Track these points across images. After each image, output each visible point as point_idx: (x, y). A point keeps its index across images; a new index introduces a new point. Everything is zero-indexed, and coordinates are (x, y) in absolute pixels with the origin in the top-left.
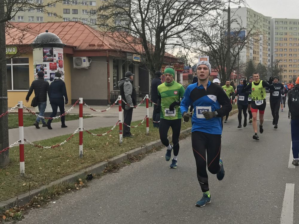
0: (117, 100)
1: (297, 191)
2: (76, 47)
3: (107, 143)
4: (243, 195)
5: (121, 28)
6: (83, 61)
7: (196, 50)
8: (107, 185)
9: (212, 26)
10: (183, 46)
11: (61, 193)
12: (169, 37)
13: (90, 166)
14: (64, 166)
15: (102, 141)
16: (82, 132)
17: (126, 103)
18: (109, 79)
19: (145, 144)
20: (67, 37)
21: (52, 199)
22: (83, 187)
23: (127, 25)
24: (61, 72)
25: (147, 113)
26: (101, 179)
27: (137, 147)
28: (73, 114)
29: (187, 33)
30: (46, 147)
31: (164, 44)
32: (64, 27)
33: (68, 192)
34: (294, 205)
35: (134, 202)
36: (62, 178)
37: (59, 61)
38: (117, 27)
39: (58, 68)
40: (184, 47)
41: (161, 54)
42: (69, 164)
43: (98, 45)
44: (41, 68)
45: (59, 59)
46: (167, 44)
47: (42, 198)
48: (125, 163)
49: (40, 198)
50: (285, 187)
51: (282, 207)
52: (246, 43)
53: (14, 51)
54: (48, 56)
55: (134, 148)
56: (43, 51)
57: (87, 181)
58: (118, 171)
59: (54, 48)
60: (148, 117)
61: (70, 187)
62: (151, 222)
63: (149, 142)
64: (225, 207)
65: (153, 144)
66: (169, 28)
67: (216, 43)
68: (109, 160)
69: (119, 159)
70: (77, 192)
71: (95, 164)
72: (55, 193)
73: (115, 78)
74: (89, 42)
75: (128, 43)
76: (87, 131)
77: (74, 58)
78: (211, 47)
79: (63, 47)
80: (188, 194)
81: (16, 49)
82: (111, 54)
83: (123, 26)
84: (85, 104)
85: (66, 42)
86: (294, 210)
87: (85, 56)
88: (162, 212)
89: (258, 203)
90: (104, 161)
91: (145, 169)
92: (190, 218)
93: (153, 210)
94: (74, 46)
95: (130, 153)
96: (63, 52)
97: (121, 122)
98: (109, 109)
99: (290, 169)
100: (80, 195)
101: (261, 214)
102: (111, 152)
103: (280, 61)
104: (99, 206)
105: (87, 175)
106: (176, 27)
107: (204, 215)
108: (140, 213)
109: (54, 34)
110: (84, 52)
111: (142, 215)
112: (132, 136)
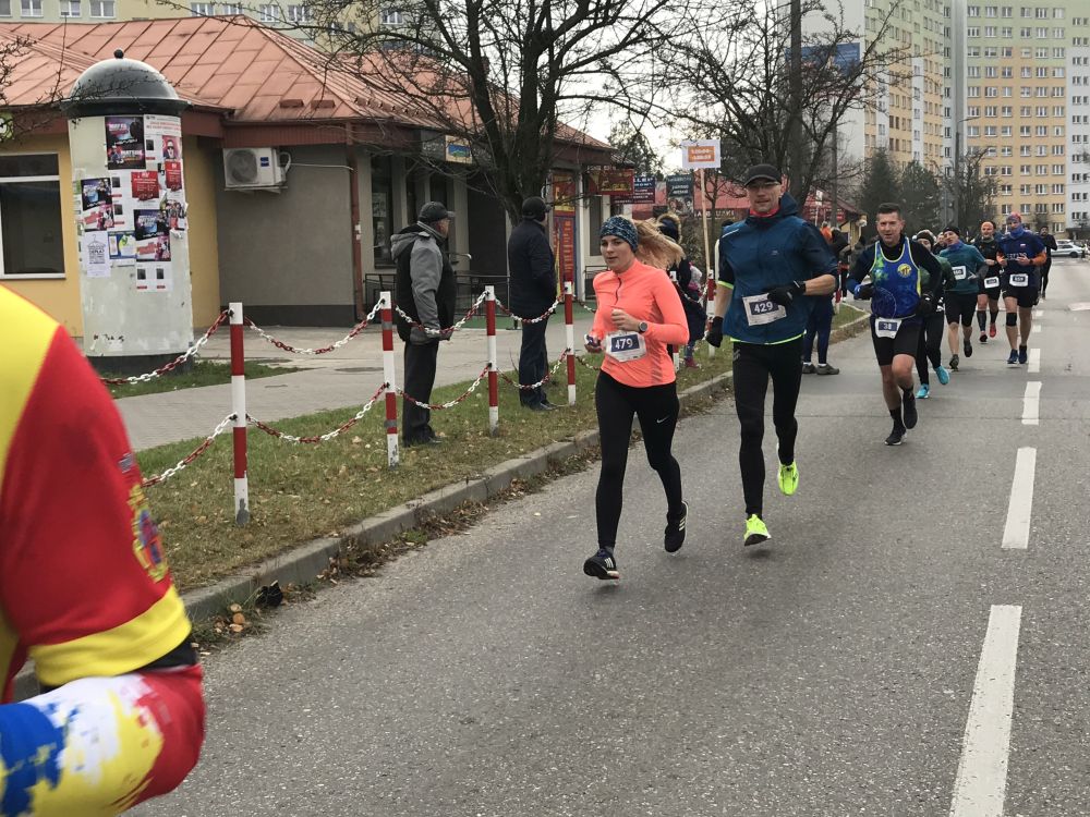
0: (375, 309)
1: (1029, 632)
2: (231, 112)
3: (344, 467)
4: (833, 651)
5: (390, 37)
6: (259, 162)
7: (671, 118)
8: (333, 625)
9: (738, 26)
10: (622, 105)
12: (570, 69)
13: (275, 557)
14: (174, 557)
15: (323, 460)
16: (244, 428)
17: (409, 320)
18: (358, 228)
19: (484, 469)
20: (199, 76)
22: (246, 632)
23: (412, 27)
24: (176, 204)
25: (489, 356)
26: (314, 602)
27: (452, 482)
29: (638, 55)
31: (552, 97)
32: (188, 37)
34: (1016, 687)
35: (431, 686)
37: (168, 165)
38: (373, 34)
39: (164, 192)
40: (628, 107)
41: (543, 132)
42: (197, 549)
43: (316, 105)
44: (99, 192)
45: (168, 158)
46: (563, 98)
48: (405, 540)
50: (987, 620)
51: (972, 693)
54: (126, 146)
55: (443, 486)
56: (107, 128)
57: (263, 612)
58: (379, 571)
59: (145, 116)
60: (494, 369)
61: (197, 636)
62: (488, 761)
63: (500, 461)
64: (763, 698)
65: (510, 468)
66: (569, 35)
67: (748, 91)
68: (345, 530)
69: (381, 527)
70: (223, 652)
71: (292, 548)
73: (379, 226)
74: (282, 91)
75: (420, 94)
76: (263, 427)
77: (226, 153)
78: (731, 105)
79: (180, 113)
80: (632, 654)
82: (365, 137)
83: (399, 32)
84: (253, 327)
85: (195, 95)
86: (1014, 707)
87: (267, 147)
88: (532, 720)
89: (886, 680)
90: (327, 536)
91: (481, 562)
92: (633, 740)
93: (501, 716)
94: (226, 109)
95: (426, 502)
96: (180, 132)
97: (392, 389)
98: (345, 341)
99: (1009, 550)
100: (233, 663)
101: (894, 723)
102: (355, 500)
103: (990, 154)
104: (302, 703)
105: (260, 589)
106: (595, 32)
107: (686, 729)
108: (451, 726)
109: (146, 66)
110: (262, 130)
111: (459, 733)
112: (436, 439)
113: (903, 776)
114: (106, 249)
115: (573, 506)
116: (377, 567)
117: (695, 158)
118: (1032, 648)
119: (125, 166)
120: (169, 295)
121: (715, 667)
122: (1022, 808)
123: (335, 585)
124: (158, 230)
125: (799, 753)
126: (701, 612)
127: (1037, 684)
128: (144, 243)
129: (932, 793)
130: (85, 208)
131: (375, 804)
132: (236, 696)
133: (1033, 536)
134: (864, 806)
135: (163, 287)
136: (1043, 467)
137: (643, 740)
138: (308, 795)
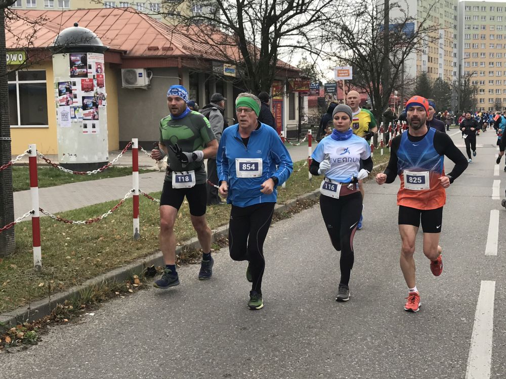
1: (499, 293)
2: (125, 52)
3: (181, 215)
5: (202, 18)
6: (138, 75)
7: (330, 57)
9: (359, 15)
10: (308, 50)
11: (103, 298)
12: (285, 33)
13: (152, 254)
14: (107, 253)
16: (138, 196)
20: (111, 35)
21: (89, 309)
22: (141, 288)
23: (212, 13)
24: (101, 94)
28: (122, 166)
29: (316, 27)
30: (77, 222)
31: (275, 46)
32: (105, 17)
33: (115, 297)
34: (494, 317)
35: (226, 313)
36: (104, 273)
37: (98, 76)
38: (194, 17)
39: (96, 88)
40: (310, 51)
41: (271, 63)
42: (117, 250)
43: (164, 49)
44: (66, 88)
45: (98, 72)
46: (281, 46)
47: (71, 307)
49: (67, 307)
50: (480, 287)
51: (474, 320)
52: (415, 43)
53: (21, 59)
54: (79, 67)
56: (70, 59)
57: (148, 279)
59: (88, 53)
61: (119, 289)
62: (254, 346)
64: (378, 321)
66: (285, 17)
67: (365, 45)
68: (183, 243)
70: (130, 296)
72: (93, 299)
74: (148, 43)
75: (215, 44)
76: (146, 195)
77: (123, 71)
78: (356, 51)
79: (104, 52)
80: (317, 300)
81: (24, 56)
82: (186, 64)
83: (206, 16)
84: (142, 150)
85: (109, 43)
86: (494, 326)
87: (141, 68)
88: (273, 329)
89: (434, 313)
92: (320, 338)
93: (258, 327)
94: (123, 51)
95: (219, 231)
96: (103, 61)
99: (489, 256)
100: (135, 302)
101: (439, 332)
102: (187, 229)
103: (474, 75)
104: (167, 320)
105: (146, 268)
106: (296, 16)
107: (344, 334)
108: (236, 331)
109: (87, 30)
110: (139, 60)
111: (240, 334)
112: (222, 202)
113: (444, 356)
114: (69, 114)
115: (286, 234)
116: (198, 260)
117: (340, 75)
118: (501, 300)
119: (78, 76)
120: (98, 136)
121: (356, 306)
122: (498, 371)
123: (179, 267)
124: (93, 106)
128: (87, 112)
129: (458, 364)
130: (60, 95)
132: (137, 316)
133: (499, 250)
134: (427, 369)
135: (95, 132)
136: (503, 218)
137: (325, 339)
138: (173, 360)
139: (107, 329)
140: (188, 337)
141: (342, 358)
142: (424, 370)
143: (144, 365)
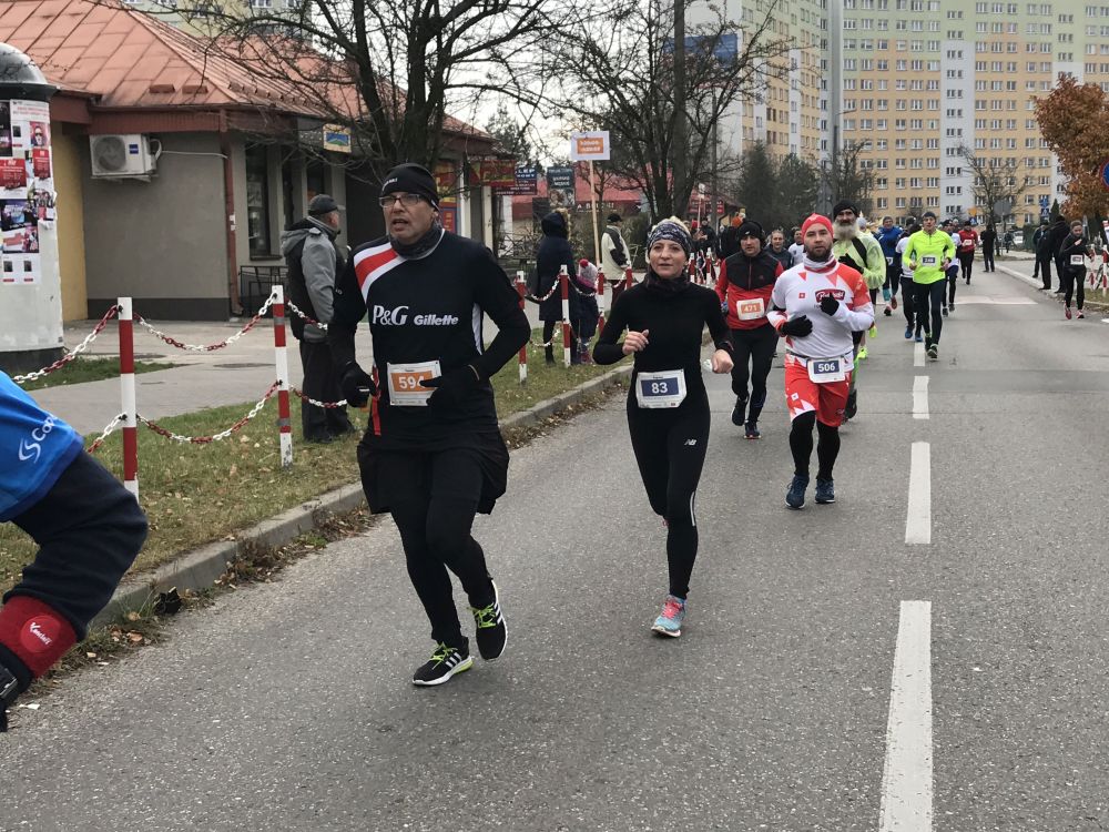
0: (267, 304)
1: (940, 628)
2: (98, 97)
3: (234, 468)
4: (749, 650)
5: (272, 22)
6: (128, 150)
7: (562, 110)
8: (236, 632)
9: (621, 16)
10: (512, 95)
12: (460, 57)
13: (171, 562)
15: (212, 461)
16: (134, 428)
17: (302, 314)
18: (233, 218)
20: (65, 58)
23: (297, 12)
24: (44, 194)
26: (214, 608)
27: (349, 482)
28: (95, 358)
29: (529, 44)
31: (440, 86)
32: (51, 19)
33: (87, 663)
34: (933, 683)
35: (345, 694)
37: (36, 153)
38: (257, 19)
39: (32, 181)
40: (518, 97)
41: (432, 123)
43: (187, 90)
45: (36, 145)
46: (451, 86)
48: (304, 543)
50: (898, 616)
51: (890, 690)
55: (339, 487)
57: (161, 620)
58: (279, 576)
59: (11, 101)
61: (95, 646)
62: (410, 769)
64: (684, 699)
66: (459, 22)
67: (635, 82)
68: (241, 534)
69: (279, 530)
70: (122, 662)
71: (187, 552)
73: (254, 215)
74: (151, 77)
75: (303, 80)
76: (153, 427)
77: (93, 140)
78: (616, 97)
79: (48, 99)
80: (548, 656)
82: (237, 124)
83: (282, 16)
84: (143, 322)
85: (61, 78)
86: (933, 703)
87: (135, 133)
88: (452, 726)
89: (804, 678)
90: (221, 540)
91: (384, 563)
92: (558, 745)
93: (418, 723)
94: (93, 95)
95: (324, 503)
96: (48, 118)
97: (286, 387)
98: (237, 337)
99: (913, 545)
100: (134, 673)
101: (816, 721)
102: (249, 501)
103: (865, 148)
104: (210, 713)
105: (157, 596)
106: (484, 19)
107: (609, 732)
108: (367, 733)
109: (9, 48)
110: (132, 116)
111: (377, 742)
113: (829, 775)
116: (277, 571)
117: (584, 149)
118: (945, 643)
120: (37, 289)
121: (634, 668)
122: (949, 806)
123: (233, 590)
124: (26, 220)
125: (725, 754)
126: (613, 612)
127: (953, 680)
128: (11, 234)
129: (861, 791)
131: (297, 817)
132: (140, 707)
133: (935, 531)
134: (795, 806)
135: (32, 280)
136: (938, 461)
137: (567, 744)
138: (226, 809)
139: (70, 741)
140: (259, 752)
141: (609, 789)
142: (790, 808)
143: (159, 824)
